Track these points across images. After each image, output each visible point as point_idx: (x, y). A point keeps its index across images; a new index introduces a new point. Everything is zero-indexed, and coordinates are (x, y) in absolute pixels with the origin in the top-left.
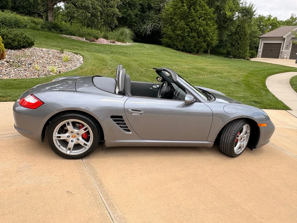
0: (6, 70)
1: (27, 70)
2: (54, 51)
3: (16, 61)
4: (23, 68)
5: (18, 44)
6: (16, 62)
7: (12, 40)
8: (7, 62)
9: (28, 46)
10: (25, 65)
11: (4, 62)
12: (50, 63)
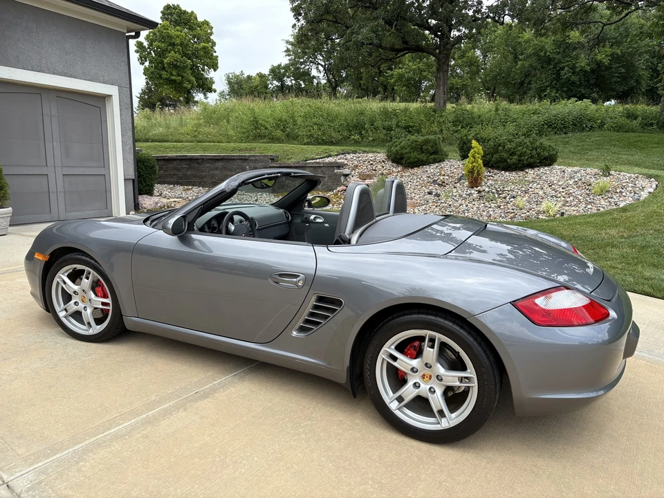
0: (467, 206)
1: (502, 207)
2: (589, 173)
3: (493, 191)
4: (497, 203)
5: (520, 160)
6: (493, 193)
7: (511, 152)
8: (479, 192)
9: (540, 162)
10: (505, 198)
11: (473, 192)
12: (559, 195)
